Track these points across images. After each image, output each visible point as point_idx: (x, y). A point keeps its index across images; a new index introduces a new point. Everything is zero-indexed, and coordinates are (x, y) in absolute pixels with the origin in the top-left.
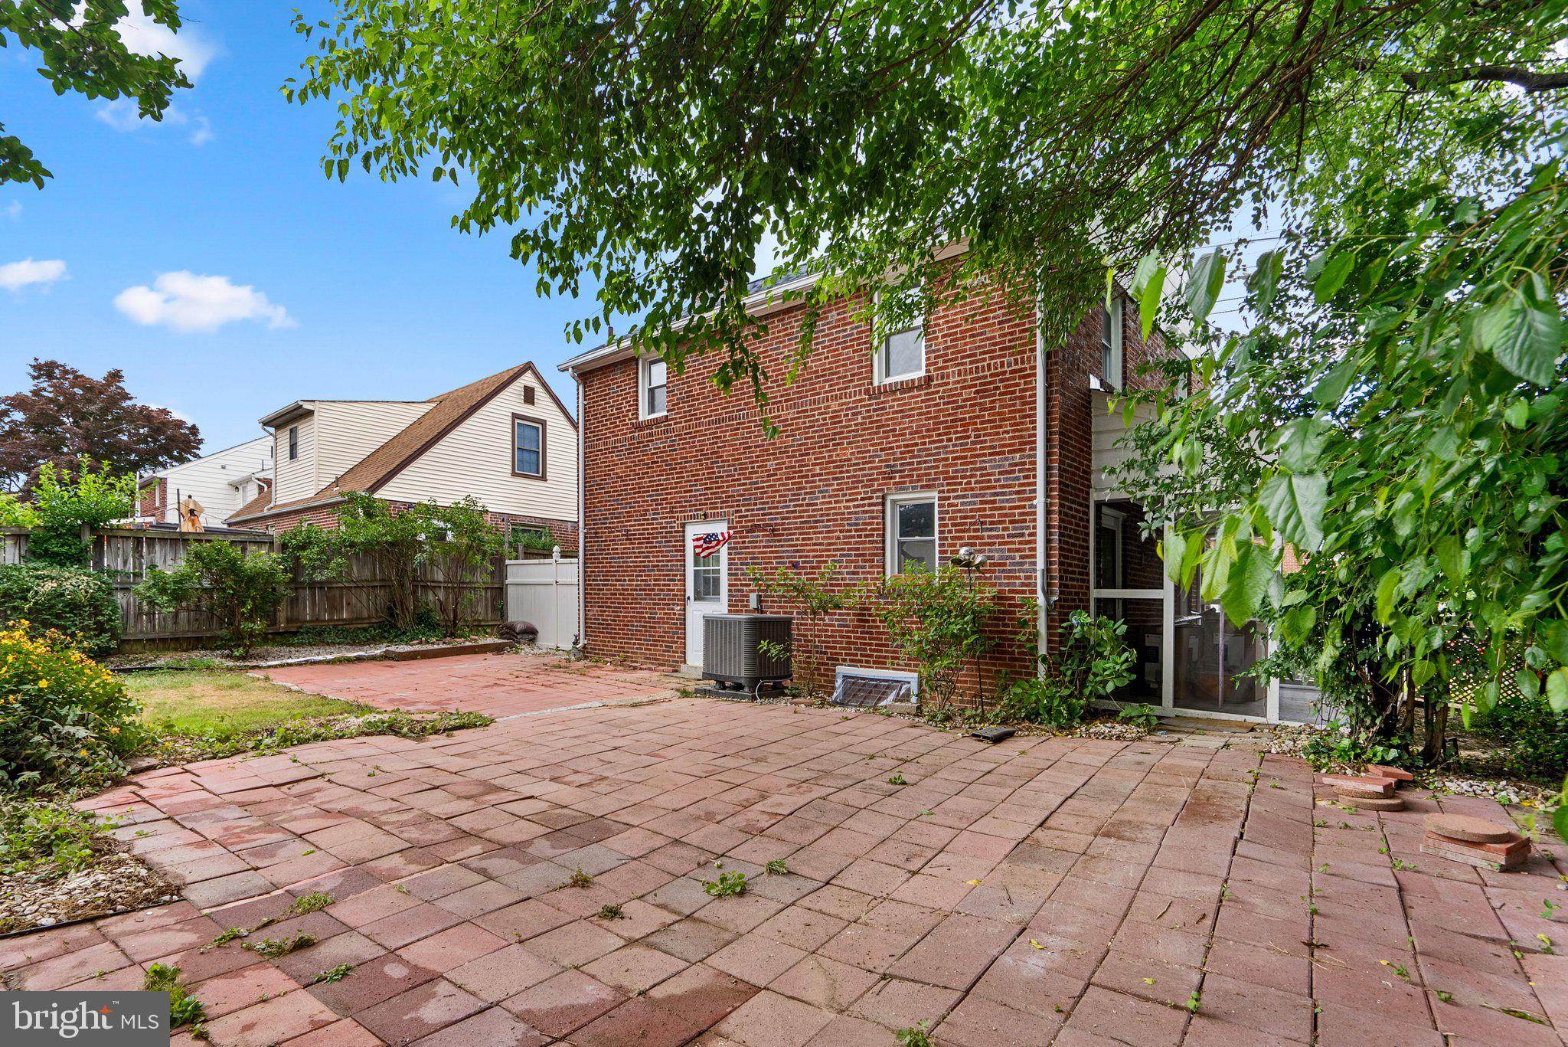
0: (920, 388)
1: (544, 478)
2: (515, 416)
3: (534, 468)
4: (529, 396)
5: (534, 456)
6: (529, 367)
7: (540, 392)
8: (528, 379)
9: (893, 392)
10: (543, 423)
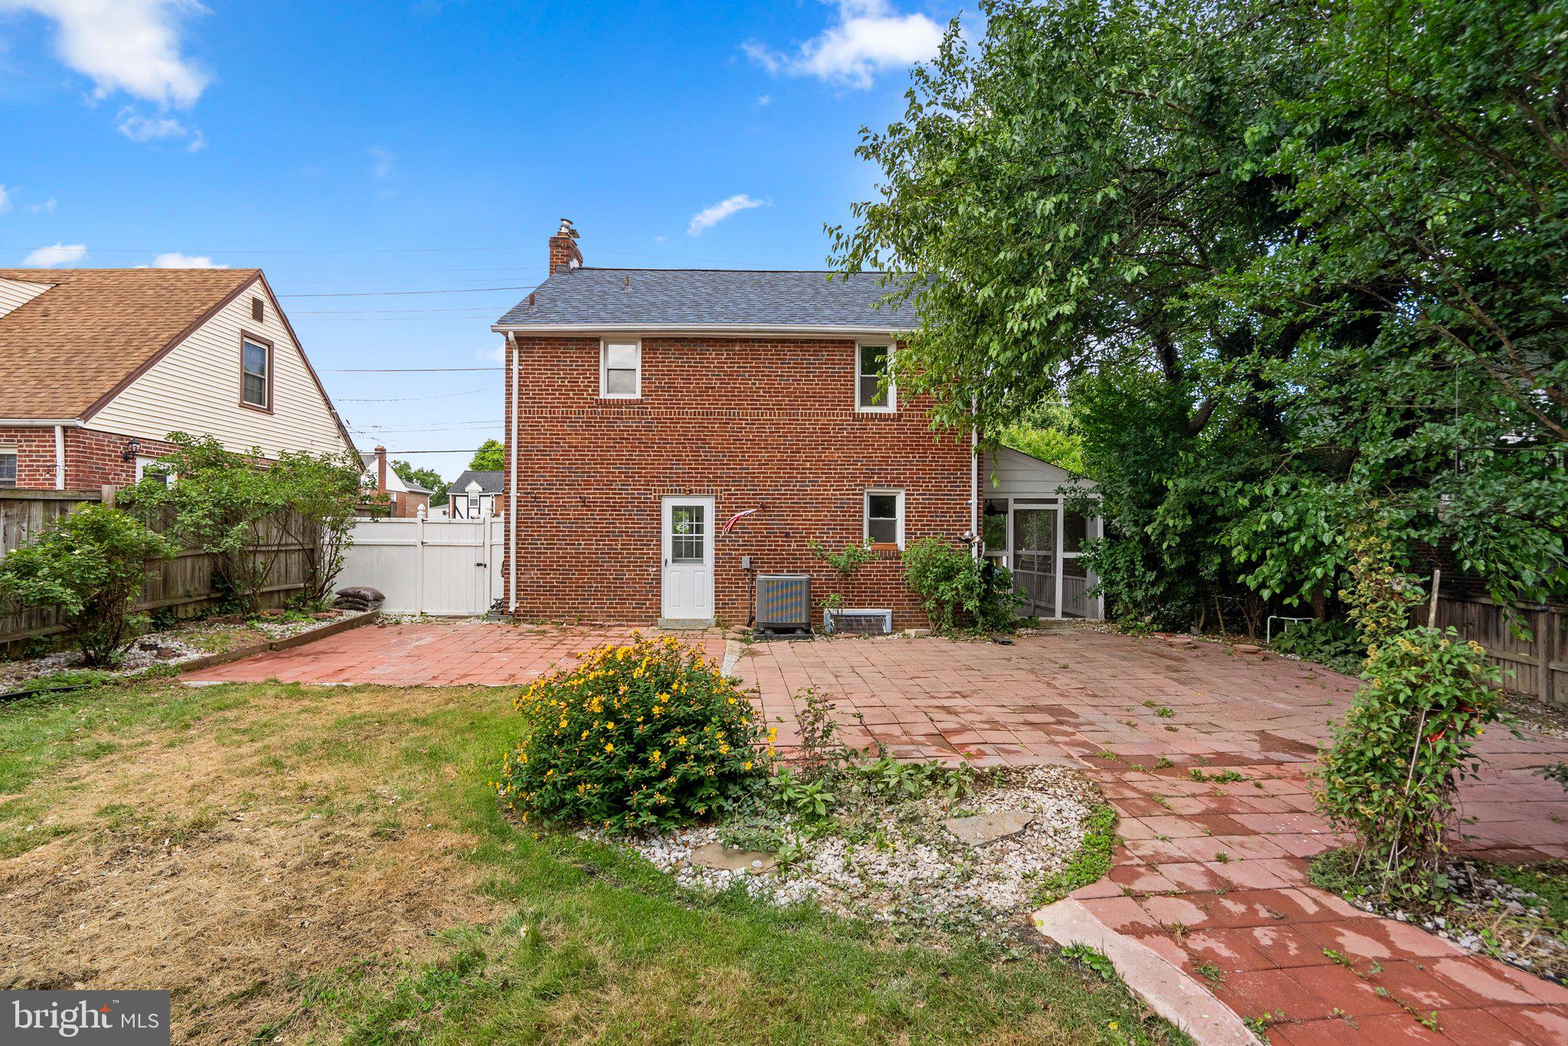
0: (893, 420)
1: (269, 411)
2: (244, 334)
3: (256, 396)
4: (258, 312)
5: (257, 383)
6: (259, 275)
7: (268, 309)
8: (256, 290)
9: (872, 419)
10: (270, 345)
